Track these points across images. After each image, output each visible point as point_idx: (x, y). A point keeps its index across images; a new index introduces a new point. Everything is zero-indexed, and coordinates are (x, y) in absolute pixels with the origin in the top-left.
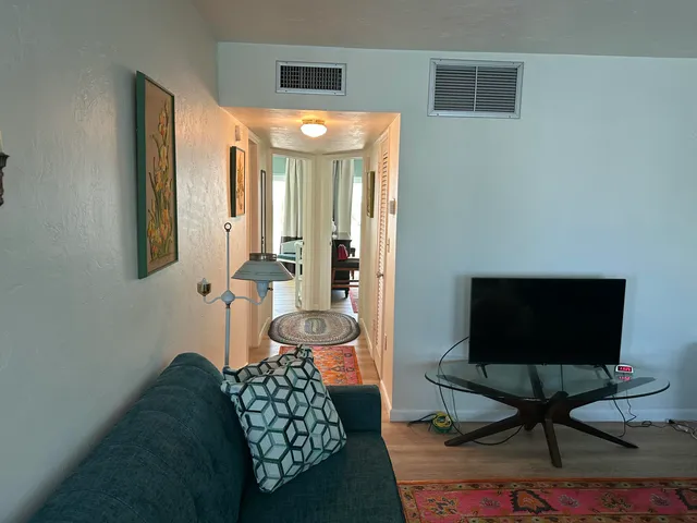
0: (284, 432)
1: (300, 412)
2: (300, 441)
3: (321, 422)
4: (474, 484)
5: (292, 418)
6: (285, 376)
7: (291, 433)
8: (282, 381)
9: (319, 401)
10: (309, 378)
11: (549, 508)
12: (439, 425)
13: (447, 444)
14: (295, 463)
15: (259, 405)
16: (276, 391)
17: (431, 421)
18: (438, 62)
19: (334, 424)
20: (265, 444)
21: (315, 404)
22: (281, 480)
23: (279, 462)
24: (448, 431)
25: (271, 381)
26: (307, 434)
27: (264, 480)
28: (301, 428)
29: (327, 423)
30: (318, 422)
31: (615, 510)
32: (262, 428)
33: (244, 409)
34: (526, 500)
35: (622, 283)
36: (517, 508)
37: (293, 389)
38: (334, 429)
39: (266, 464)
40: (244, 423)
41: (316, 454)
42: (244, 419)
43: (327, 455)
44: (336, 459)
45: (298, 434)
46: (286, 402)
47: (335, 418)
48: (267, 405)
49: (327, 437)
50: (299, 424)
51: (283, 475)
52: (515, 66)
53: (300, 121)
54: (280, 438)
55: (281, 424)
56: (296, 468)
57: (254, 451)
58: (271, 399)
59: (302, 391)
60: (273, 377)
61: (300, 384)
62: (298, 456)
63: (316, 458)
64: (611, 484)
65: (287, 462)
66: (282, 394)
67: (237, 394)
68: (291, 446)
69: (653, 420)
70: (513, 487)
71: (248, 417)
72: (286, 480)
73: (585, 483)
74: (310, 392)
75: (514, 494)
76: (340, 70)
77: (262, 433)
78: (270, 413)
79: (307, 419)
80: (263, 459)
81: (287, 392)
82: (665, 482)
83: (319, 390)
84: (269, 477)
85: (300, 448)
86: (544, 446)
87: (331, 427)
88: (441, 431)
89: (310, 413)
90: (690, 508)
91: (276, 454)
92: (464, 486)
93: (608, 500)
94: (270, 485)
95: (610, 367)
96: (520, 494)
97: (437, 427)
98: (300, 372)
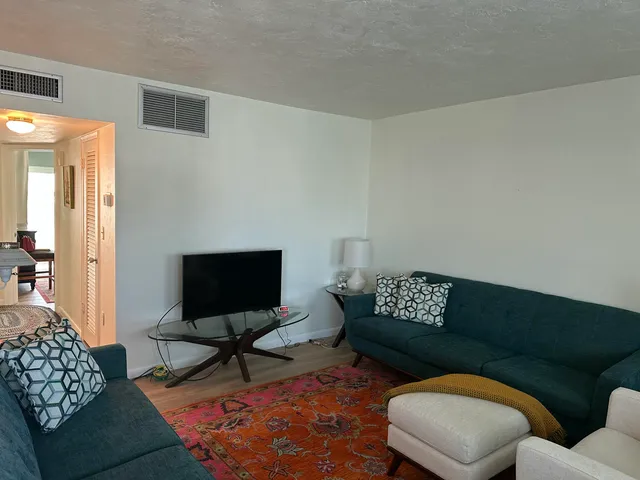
0: (62, 381)
1: (72, 365)
2: (74, 387)
3: (88, 372)
4: (195, 406)
5: (66, 370)
6: (54, 339)
7: (67, 382)
8: (53, 344)
9: (84, 357)
10: (73, 340)
11: (246, 406)
12: (158, 375)
13: (168, 387)
14: (72, 404)
15: (38, 364)
16: (50, 352)
17: (151, 374)
18: (146, 88)
19: (96, 372)
20: (46, 394)
21: (81, 359)
22: (62, 418)
23: (60, 405)
24: (166, 378)
25: (43, 345)
26: (79, 381)
27: (48, 421)
28: (75, 377)
29: (93, 372)
30: (86, 371)
31: (285, 397)
32: (43, 381)
33: (23, 369)
34: (231, 406)
35: (279, 253)
36: (226, 412)
37: (63, 349)
38: (98, 376)
39: (48, 409)
40: (24, 381)
41: (86, 395)
42: (24, 377)
43: (93, 396)
44: (100, 398)
45: (72, 382)
46: (59, 358)
47: (97, 368)
48: (44, 363)
49: (93, 382)
50: (72, 374)
51: (64, 415)
52: (204, 99)
53: (5, 117)
54: (58, 387)
55: (58, 375)
56: (73, 408)
57: (36, 401)
58: (47, 358)
59: (70, 349)
60: (44, 342)
61: (68, 345)
62: (74, 398)
63: (87, 399)
64: (281, 383)
65: (66, 404)
66: (55, 353)
67: (14, 359)
68: (68, 391)
69: (300, 341)
70: (221, 401)
71: (28, 376)
72: (66, 418)
73: (266, 387)
74: (76, 350)
75: (223, 405)
76: (57, 81)
77: (42, 385)
78: (48, 369)
79: (77, 370)
80: (45, 405)
81: (59, 351)
82: (310, 374)
83: (82, 348)
84: (52, 419)
85: (75, 392)
86: (238, 371)
87: (96, 374)
88: (160, 379)
89: (79, 366)
90: (324, 384)
91: (56, 399)
92: (187, 409)
93: (281, 392)
94: (53, 424)
95: (275, 309)
96: (226, 404)
97: (157, 377)
98: (65, 336)
